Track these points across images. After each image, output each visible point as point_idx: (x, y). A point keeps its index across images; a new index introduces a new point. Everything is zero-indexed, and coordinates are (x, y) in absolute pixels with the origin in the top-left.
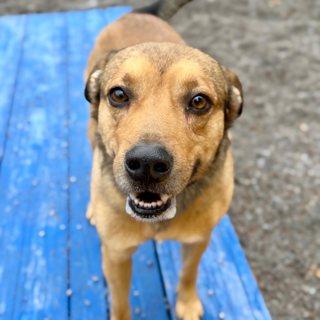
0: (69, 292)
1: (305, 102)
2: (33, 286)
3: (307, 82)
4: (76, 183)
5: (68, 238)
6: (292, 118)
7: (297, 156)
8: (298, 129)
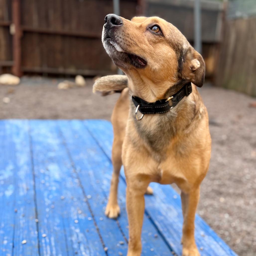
0: (106, 249)
1: (220, 186)
2: (79, 247)
3: (218, 176)
4: (91, 198)
5: (96, 224)
6: (213, 194)
7: (221, 216)
8: (218, 201)
